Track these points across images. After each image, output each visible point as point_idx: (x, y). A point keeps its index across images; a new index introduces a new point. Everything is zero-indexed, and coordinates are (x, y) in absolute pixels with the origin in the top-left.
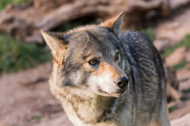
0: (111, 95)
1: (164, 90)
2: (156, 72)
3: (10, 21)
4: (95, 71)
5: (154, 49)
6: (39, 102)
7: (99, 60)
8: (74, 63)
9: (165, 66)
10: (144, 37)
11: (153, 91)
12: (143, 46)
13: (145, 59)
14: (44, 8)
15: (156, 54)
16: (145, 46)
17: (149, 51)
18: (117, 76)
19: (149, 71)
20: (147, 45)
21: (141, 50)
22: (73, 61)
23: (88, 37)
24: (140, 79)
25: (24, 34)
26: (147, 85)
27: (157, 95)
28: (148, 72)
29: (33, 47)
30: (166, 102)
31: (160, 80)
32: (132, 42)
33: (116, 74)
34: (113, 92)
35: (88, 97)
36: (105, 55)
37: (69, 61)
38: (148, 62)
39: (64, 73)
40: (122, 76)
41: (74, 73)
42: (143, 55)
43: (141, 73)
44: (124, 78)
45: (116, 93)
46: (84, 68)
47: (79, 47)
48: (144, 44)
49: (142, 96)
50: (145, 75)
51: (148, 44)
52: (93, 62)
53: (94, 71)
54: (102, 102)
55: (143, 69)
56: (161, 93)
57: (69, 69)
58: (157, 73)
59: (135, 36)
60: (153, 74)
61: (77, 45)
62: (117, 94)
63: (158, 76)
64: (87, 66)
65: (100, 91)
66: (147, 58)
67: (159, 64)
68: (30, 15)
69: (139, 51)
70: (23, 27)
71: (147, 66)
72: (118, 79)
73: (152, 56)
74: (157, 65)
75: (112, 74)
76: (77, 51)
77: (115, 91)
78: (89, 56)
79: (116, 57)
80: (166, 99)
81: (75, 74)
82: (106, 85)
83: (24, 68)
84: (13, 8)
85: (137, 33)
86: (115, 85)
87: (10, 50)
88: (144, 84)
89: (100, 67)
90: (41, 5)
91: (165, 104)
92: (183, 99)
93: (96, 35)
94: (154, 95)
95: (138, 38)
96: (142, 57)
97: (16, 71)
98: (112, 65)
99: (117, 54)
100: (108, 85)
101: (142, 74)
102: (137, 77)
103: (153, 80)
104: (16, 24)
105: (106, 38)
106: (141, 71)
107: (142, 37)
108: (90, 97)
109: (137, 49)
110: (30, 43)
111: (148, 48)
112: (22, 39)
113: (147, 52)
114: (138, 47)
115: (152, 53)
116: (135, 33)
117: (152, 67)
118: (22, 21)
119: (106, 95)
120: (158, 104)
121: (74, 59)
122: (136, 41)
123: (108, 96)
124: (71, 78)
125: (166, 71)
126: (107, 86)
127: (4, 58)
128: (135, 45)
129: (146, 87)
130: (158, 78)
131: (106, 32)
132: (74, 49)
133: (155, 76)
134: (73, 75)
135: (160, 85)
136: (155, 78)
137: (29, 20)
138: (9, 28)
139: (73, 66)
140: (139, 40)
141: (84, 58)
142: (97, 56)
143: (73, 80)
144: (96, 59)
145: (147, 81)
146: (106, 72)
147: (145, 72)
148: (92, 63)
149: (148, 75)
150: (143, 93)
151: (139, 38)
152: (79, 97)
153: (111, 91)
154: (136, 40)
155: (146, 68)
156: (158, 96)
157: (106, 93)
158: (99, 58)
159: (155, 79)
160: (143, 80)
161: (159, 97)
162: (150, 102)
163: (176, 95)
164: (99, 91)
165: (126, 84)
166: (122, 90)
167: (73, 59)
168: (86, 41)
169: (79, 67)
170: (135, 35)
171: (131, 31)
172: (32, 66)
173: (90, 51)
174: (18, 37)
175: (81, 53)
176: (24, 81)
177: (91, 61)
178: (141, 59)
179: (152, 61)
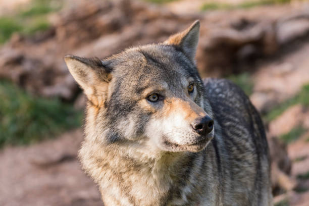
0: (185, 148)
1: (266, 175)
2: (251, 145)
3: (18, 61)
4: (158, 113)
5: (250, 107)
6: (63, 193)
7: (163, 94)
8: (123, 102)
9: (269, 135)
10: (233, 89)
11: (248, 177)
12: (231, 102)
13: (234, 124)
14: (73, 40)
15: (253, 116)
16: (235, 102)
17: (241, 111)
18: (195, 116)
19: (241, 143)
20: (238, 102)
21: (228, 110)
22: (121, 98)
23: (144, 60)
24: (227, 155)
25: (40, 82)
26: (238, 166)
27: (253, 183)
28: (239, 145)
29: (54, 104)
30: (271, 195)
31: (258, 159)
32: (214, 95)
33: (193, 112)
34: (188, 143)
35: (146, 158)
36: (172, 86)
37: (115, 99)
38: (238, 129)
39: (108, 120)
40: (203, 115)
41: (123, 118)
42: (231, 117)
43: (230, 146)
44: (206, 118)
45: (194, 145)
46: (139, 108)
47: (130, 75)
48: (233, 100)
49: (231, 184)
50: (234, 148)
51: (240, 100)
52: (154, 98)
53: (156, 112)
54: (169, 169)
55: (232, 140)
56: (261, 180)
57: (115, 113)
58: (253, 147)
59: (219, 86)
60: (247, 149)
61: (127, 71)
62: (195, 147)
63: (254, 152)
64: (145, 104)
65: (167, 143)
66: (238, 123)
67: (258, 132)
68: (49, 52)
69: (224, 110)
70: (39, 70)
71: (238, 135)
72: (196, 120)
73: (247, 120)
74: (256, 135)
75: (185, 114)
76: (127, 82)
77: (192, 141)
78: (147, 87)
79: (190, 90)
80: (271, 190)
81: (126, 119)
82: (176, 131)
83: (40, 139)
84: (22, 40)
85: (222, 82)
86: (191, 130)
87: (16, 109)
88: (233, 163)
89: (166, 104)
90: (68, 35)
91: (269, 198)
92: (298, 190)
93: (156, 55)
94: (249, 182)
95: (223, 90)
96: (230, 120)
97: (26, 143)
98: (185, 100)
99: (191, 84)
100: (180, 132)
101: (230, 148)
102: (223, 151)
103: (247, 159)
104: (27, 67)
105: (173, 59)
106: (229, 142)
107: (231, 89)
108: (149, 158)
109: (222, 108)
110: (51, 97)
111: (241, 106)
112: (37, 91)
113: (238, 113)
114: (224, 105)
115: (247, 114)
116: (219, 81)
117: (246, 137)
118: (37, 62)
119: (178, 150)
120: (256, 199)
121: (123, 95)
122: (220, 95)
123: (181, 150)
124: (119, 127)
125: (270, 144)
126: (178, 134)
127: (7, 121)
128: (218, 101)
129: (237, 169)
130: (256, 156)
131: (171, 52)
132: (122, 79)
133: (250, 153)
134: (121, 123)
135: (258, 167)
136: (251, 155)
137: (48, 60)
138: (15, 72)
139: (121, 107)
140: (225, 92)
141: (139, 91)
142: (161, 89)
143: (123, 131)
144: (158, 93)
145: (239, 160)
146: (176, 111)
147: (236, 144)
148: (152, 99)
149: (238, 149)
150: (232, 179)
151: (226, 90)
152: (132, 159)
153: (185, 141)
154: (220, 93)
155: (235, 137)
156: (255, 184)
157: (177, 145)
158: (164, 90)
159: (250, 157)
160: (232, 157)
161: (257, 187)
162: (244, 194)
163: (287, 183)
164: (164, 145)
165: (209, 128)
166: (203, 138)
167: (120, 95)
168: (141, 65)
169: (131, 107)
170: (218, 84)
171: (213, 79)
172: (53, 136)
173: (148, 80)
174: (29, 88)
175: (134, 83)
176: (40, 159)
177: (150, 96)
178: (228, 123)
179: (246, 127)
